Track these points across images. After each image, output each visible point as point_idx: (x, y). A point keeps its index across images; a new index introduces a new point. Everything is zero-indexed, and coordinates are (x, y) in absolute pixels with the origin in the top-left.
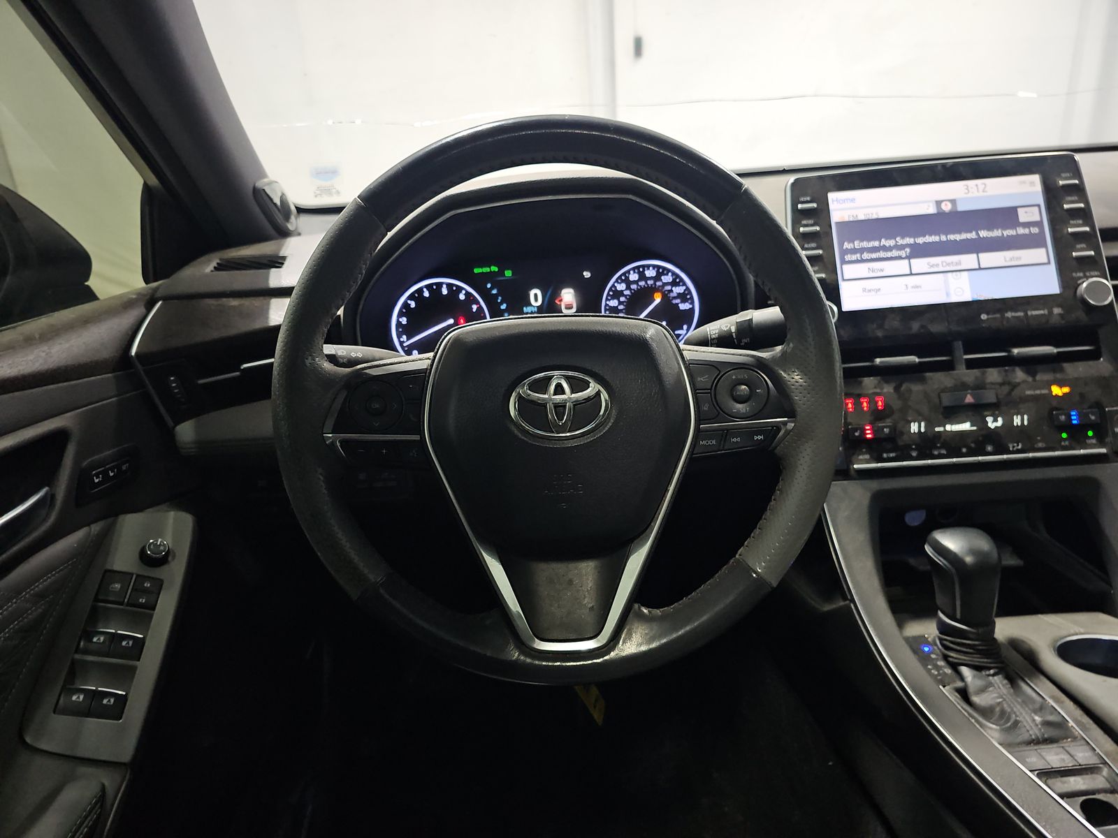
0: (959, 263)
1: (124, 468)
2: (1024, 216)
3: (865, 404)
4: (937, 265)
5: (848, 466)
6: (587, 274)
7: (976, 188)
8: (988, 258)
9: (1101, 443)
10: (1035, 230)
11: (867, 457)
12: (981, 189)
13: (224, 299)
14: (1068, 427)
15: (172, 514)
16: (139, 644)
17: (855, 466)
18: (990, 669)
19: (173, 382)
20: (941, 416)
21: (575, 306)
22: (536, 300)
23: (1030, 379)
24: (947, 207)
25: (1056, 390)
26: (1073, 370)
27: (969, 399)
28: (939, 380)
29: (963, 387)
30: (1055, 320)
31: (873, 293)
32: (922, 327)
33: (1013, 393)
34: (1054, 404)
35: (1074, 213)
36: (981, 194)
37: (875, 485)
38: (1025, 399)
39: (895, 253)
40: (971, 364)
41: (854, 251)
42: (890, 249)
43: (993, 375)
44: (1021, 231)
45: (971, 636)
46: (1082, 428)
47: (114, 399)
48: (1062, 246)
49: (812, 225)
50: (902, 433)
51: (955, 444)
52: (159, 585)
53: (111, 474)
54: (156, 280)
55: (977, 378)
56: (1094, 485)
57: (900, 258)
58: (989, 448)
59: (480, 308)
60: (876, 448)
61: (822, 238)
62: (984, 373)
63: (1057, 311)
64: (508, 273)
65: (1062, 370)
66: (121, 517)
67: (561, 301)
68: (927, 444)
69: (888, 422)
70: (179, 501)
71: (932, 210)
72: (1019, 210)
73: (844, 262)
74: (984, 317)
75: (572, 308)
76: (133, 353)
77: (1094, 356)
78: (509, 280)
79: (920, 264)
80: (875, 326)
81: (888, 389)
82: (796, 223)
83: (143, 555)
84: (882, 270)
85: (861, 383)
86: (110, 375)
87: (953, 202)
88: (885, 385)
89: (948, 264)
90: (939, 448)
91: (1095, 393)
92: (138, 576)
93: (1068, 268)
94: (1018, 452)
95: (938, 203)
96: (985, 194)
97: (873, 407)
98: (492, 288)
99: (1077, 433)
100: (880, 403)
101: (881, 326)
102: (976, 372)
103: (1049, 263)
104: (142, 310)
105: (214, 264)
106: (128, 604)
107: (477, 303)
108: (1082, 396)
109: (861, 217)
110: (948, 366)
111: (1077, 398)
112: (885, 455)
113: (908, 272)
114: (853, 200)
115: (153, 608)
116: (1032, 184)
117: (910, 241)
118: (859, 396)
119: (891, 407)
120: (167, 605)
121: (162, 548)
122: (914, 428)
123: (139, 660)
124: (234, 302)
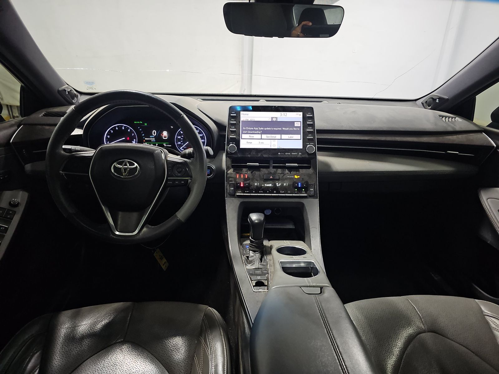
0: (275, 137)
1: (6, 177)
2: (297, 124)
3: (242, 176)
4: (269, 137)
5: (235, 194)
6: (172, 127)
7: (283, 114)
8: (284, 136)
9: (306, 193)
10: (298, 129)
11: (241, 191)
12: (285, 115)
13: (44, 126)
14: (297, 187)
15: (21, 192)
16: (6, 229)
17: (237, 194)
18: (257, 252)
19: (24, 151)
20: (263, 182)
21: (167, 137)
22: (154, 134)
23: (289, 173)
24: (274, 120)
25: (296, 177)
26: (302, 171)
27: (271, 177)
28: (264, 171)
29: (270, 173)
30: (299, 156)
31: (250, 143)
32: (262, 155)
33: (284, 177)
34: (295, 181)
35: (309, 125)
36: (285, 116)
37: (242, 200)
38: (286, 179)
39: (258, 132)
40: (274, 167)
41: (246, 130)
42: (256, 131)
43: (279, 171)
44: (294, 129)
45: (254, 243)
46: (302, 188)
47: (3, 156)
48: (305, 134)
49: (234, 121)
50: (251, 185)
51: (266, 190)
52: (14, 213)
53: (1, 178)
54: (24, 117)
55: (275, 171)
56: (303, 205)
57: (259, 134)
58: (275, 192)
59: (135, 135)
60: (243, 189)
61: (237, 125)
62: (277, 170)
63: (300, 154)
64: (146, 124)
65: (299, 171)
66: (4, 192)
67: (163, 135)
68: (258, 189)
69: (248, 182)
70: (24, 189)
71: (270, 120)
72: (295, 122)
73: (242, 133)
74: (279, 154)
75: (166, 137)
76: (11, 142)
77: (309, 168)
78: (146, 127)
79: (264, 136)
80: (248, 153)
81: (249, 172)
82: (229, 120)
83: (10, 203)
84: (253, 137)
85: (242, 170)
86: (3, 148)
87: (276, 118)
88: (249, 171)
89: (272, 137)
90: (261, 191)
91: (306, 178)
92: (8, 209)
93: (305, 141)
94: (283, 193)
95: (272, 118)
96: (286, 117)
97: (244, 177)
98: (140, 129)
99: (300, 190)
100: (246, 176)
101: (250, 154)
102: (275, 170)
103: (301, 139)
104: (16, 128)
105: (43, 113)
106: (4, 217)
107: (134, 133)
108: (303, 179)
109: (249, 120)
110: (268, 167)
111: (301, 179)
112: (246, 192)
113: (261, 138)
114: (248, 114)
115: (12, 219)
116: (300, 115)
117: (262, 129)
118: (241, 174)
119: (249, 178)
120: (16, 219)
121: (16, 202)
122: (256, 184)
123: (6, 233)
124: (47, 127)
